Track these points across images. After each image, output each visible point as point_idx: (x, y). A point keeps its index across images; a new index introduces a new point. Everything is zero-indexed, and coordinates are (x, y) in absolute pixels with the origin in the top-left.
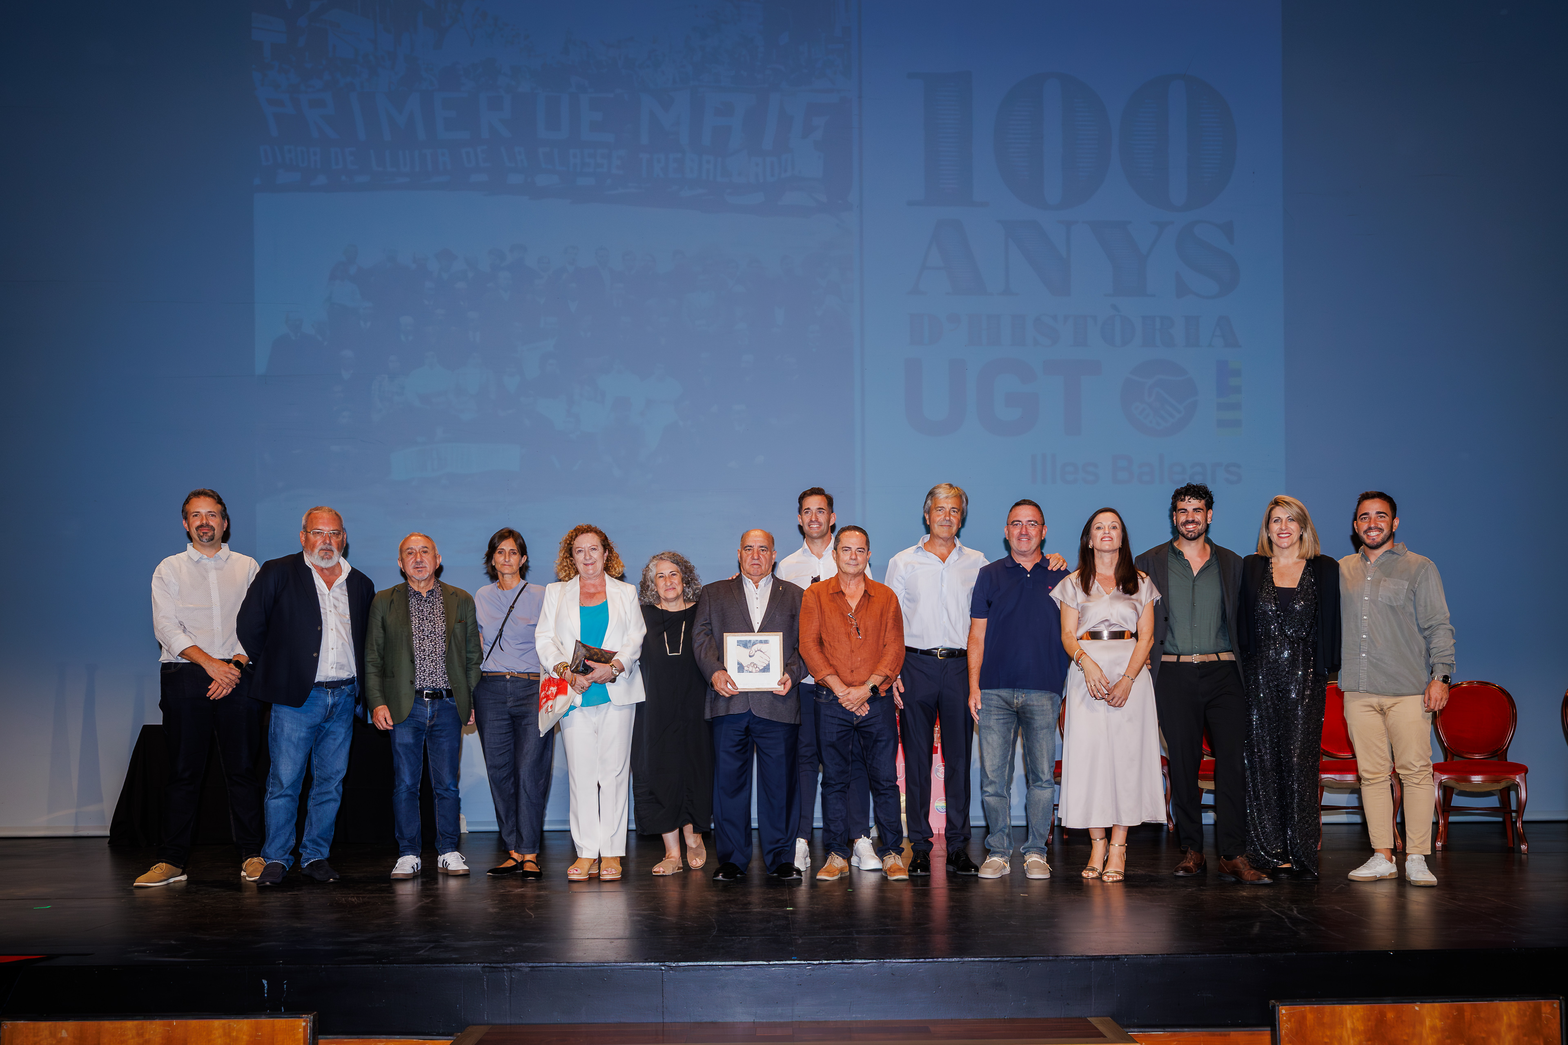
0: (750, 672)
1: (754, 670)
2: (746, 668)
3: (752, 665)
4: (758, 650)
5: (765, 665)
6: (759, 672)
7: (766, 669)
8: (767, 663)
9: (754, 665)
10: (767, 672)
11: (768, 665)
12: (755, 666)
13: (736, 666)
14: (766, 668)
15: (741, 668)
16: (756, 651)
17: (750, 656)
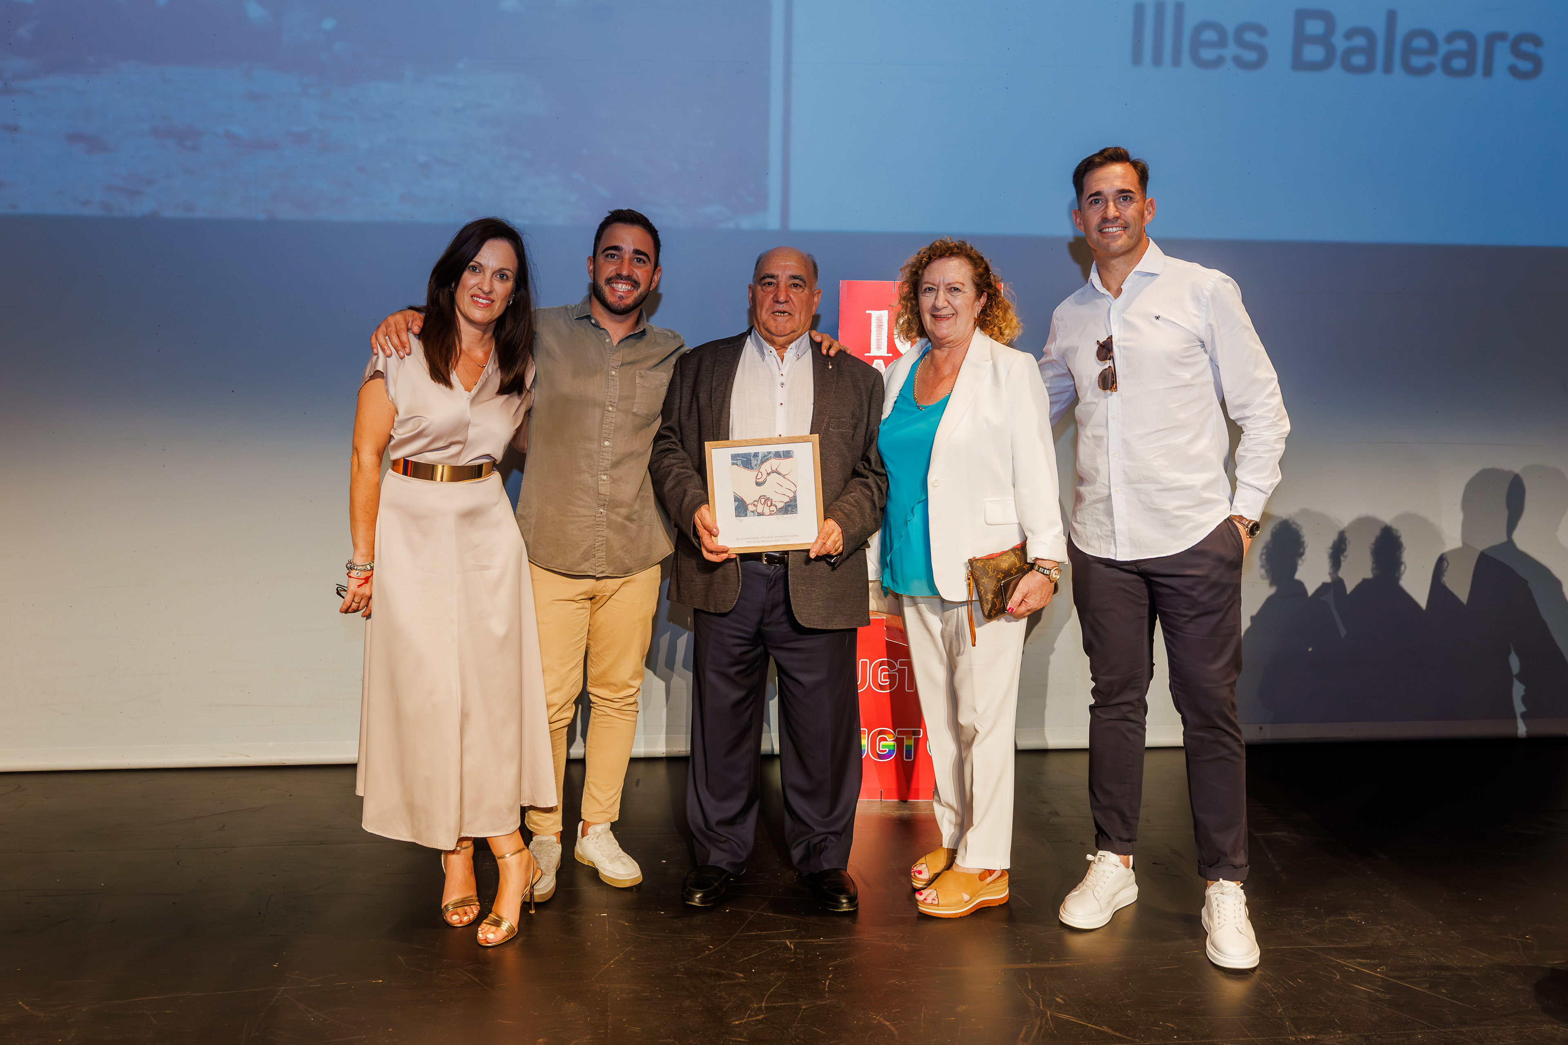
0: (759, 514)
1: (767, 511)
2: (751, 508)
3: (763, 501)
4: (773, 472)
5: (788, 500)
6: (776, 514)
7: (790, 507)
8: (791, 495)
9: (767, 500)
10: (792, 512)
11: (794, 499)
12: (769, 503)
13: (732, 505)
14: (790, 505)
15: (741, 508)
16: (769, 474)
17: (758, 484)
